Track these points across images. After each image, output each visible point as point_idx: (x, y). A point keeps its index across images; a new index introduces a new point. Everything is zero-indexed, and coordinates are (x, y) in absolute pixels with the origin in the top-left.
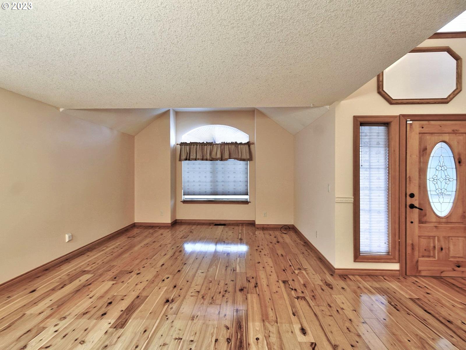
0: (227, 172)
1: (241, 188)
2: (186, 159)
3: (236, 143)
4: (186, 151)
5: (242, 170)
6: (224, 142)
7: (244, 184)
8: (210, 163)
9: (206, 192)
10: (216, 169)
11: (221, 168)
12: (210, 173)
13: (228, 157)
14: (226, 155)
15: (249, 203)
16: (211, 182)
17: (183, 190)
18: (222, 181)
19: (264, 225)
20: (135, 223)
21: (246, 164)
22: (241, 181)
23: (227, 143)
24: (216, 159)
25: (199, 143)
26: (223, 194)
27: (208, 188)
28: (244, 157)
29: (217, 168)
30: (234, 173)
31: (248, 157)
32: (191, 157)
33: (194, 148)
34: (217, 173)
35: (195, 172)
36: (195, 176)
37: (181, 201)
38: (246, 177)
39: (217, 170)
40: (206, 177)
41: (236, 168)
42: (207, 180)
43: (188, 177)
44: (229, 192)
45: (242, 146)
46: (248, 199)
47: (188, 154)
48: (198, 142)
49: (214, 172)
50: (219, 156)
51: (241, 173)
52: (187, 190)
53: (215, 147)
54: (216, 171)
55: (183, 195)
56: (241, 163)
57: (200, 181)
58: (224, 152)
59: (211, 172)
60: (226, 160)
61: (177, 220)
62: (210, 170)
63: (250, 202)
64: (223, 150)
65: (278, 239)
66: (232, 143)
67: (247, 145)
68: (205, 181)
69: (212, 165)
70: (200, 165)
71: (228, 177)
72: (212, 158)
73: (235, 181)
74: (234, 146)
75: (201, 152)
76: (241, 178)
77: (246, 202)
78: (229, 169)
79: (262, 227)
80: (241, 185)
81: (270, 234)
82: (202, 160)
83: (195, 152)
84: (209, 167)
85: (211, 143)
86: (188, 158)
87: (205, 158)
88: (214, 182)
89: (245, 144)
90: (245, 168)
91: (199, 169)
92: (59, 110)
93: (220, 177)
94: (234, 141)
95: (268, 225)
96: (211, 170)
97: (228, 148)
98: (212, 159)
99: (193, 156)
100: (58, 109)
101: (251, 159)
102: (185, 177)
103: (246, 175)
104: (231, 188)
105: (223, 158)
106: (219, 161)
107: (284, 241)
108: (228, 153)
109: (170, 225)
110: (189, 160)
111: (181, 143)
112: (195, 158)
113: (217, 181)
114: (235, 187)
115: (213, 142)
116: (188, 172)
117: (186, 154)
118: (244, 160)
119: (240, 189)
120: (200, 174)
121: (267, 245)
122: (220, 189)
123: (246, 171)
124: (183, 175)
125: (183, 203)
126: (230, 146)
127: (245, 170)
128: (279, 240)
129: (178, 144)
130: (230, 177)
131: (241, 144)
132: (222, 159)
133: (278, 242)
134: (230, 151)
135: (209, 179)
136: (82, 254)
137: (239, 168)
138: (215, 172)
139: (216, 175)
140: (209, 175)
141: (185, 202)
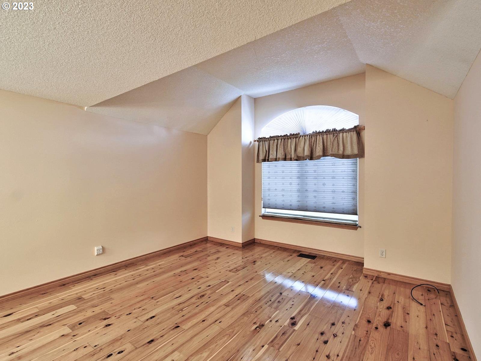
0: (322, 177)
1: (345, 202)
2: (264, 160)
3: (335, 130)
4: (265, 150)
5: (347, 173)
6: (316, 131)
7: (349, 195)
8: (298, 163)
9: (291, 205)
10: (305, 172)
11: (313, 171)
12: (297, 178)
13: (321, 153)
14: (319, 150)
15: (359, 229)
16: (299, 191)
17: (262, 201)
18: (314, 191)
19: (380, 272)
20: (207, 237)
21: (354, 164)
22: (344, 192)
23: (319, 132)
24: (303, 157)
25: (281, 136)
26: (315, 210)
27: (293, 199)
28: (348, 152)
29: (307, 171)
30: (333, 178)
31: (356, 152)
32: (271, 157)
33: (273, 144)
34: (307, 178)
35: (278, 177)
36: (277, 183)
37: (260, 215)
38: (354, 185)
39: (307, 173)
40: (291, 184)
41: (336, 170)
42: (292, 188)
43: (269, 184)
44: (324, 207)
45: (344, 134)
46: (357, 221)
47: (267, 153)
48: (279, 135)
49: (302, 177)
50: (307, 152)
51: (345, 178)
52: (267, 202)
53: (302, 140)
54: (306, 175)
55: (262, 207)
56: (344, 162)
57: (284, 190)
58: (315, 146)
59: (299, 178)
60: (319, 158)
61: (256, 239)
62: (297, 174)
63: (360, 227)
64: (314, 143)
65: (391, 315)
66: (328, 132)
67: (355, 132)
68: (291, 190)
69: (299, 167)
70: (284, 167)
71: (323, 185)
72: (298, 156)
73: (335, 192)
74: (331, 135)
75: (283, 150)
76: (345, 187)
77: (354, 226)
78: (325, 172)
79: (376, 275)
80: (344, 198)
81: (383, 295)
82: (285, 159)
83: (275, 149)
84: (297, 170)
85: (296, 134)
86: (267, 158)
87: (288, 157)
88: (302, 191)
89: (350, 130)
90: (351, 171)
91: (283, 173)
92: (84, 110)
93: (311, 184)
94: (331, 128)
95: (389, 274)
96: (299, 174)
97: (321, 140)
98: (298, 159)
99: (272, 155)
100: (82, 108)
101: (361, 154)
102: (265, 184)
103: (354, 182)
104: (327, 200)
105: (314, 156)
106: (308, 160)
107: (403, 324)
108: (321, 147)
109: (241, 245)
110: (268, 161)
111: (259, 138)
112: (275, 157)
113: (306, 191)
114: (333, 201)
115: (299, 133)
116: (269, 178)
117: (265, 154)
118: (348, 157)
119: (343, 204)
120: (284, 180)
121: (356, 325)
122: (311, 201)
123: (353, 175)
124: (263, 181)
125: (263, 218)
126: (325, 136)
127: (352, 173)
128: (393, 321)
129: (255, 141)
130: (326, 184)
131: (343, 130)
132: (311, 158)
133: (387, 325)
134: (325, 144)
135: (295, 187)
136: (115, 270)
137: (341, 171)
138: (304, 178)
139: (305, 181)
140: (295, 181)
141: (264, 217)
